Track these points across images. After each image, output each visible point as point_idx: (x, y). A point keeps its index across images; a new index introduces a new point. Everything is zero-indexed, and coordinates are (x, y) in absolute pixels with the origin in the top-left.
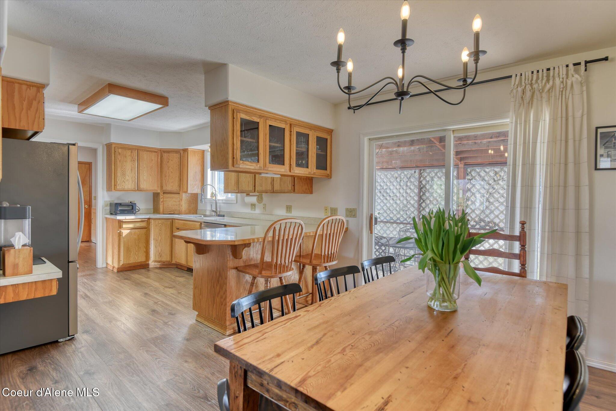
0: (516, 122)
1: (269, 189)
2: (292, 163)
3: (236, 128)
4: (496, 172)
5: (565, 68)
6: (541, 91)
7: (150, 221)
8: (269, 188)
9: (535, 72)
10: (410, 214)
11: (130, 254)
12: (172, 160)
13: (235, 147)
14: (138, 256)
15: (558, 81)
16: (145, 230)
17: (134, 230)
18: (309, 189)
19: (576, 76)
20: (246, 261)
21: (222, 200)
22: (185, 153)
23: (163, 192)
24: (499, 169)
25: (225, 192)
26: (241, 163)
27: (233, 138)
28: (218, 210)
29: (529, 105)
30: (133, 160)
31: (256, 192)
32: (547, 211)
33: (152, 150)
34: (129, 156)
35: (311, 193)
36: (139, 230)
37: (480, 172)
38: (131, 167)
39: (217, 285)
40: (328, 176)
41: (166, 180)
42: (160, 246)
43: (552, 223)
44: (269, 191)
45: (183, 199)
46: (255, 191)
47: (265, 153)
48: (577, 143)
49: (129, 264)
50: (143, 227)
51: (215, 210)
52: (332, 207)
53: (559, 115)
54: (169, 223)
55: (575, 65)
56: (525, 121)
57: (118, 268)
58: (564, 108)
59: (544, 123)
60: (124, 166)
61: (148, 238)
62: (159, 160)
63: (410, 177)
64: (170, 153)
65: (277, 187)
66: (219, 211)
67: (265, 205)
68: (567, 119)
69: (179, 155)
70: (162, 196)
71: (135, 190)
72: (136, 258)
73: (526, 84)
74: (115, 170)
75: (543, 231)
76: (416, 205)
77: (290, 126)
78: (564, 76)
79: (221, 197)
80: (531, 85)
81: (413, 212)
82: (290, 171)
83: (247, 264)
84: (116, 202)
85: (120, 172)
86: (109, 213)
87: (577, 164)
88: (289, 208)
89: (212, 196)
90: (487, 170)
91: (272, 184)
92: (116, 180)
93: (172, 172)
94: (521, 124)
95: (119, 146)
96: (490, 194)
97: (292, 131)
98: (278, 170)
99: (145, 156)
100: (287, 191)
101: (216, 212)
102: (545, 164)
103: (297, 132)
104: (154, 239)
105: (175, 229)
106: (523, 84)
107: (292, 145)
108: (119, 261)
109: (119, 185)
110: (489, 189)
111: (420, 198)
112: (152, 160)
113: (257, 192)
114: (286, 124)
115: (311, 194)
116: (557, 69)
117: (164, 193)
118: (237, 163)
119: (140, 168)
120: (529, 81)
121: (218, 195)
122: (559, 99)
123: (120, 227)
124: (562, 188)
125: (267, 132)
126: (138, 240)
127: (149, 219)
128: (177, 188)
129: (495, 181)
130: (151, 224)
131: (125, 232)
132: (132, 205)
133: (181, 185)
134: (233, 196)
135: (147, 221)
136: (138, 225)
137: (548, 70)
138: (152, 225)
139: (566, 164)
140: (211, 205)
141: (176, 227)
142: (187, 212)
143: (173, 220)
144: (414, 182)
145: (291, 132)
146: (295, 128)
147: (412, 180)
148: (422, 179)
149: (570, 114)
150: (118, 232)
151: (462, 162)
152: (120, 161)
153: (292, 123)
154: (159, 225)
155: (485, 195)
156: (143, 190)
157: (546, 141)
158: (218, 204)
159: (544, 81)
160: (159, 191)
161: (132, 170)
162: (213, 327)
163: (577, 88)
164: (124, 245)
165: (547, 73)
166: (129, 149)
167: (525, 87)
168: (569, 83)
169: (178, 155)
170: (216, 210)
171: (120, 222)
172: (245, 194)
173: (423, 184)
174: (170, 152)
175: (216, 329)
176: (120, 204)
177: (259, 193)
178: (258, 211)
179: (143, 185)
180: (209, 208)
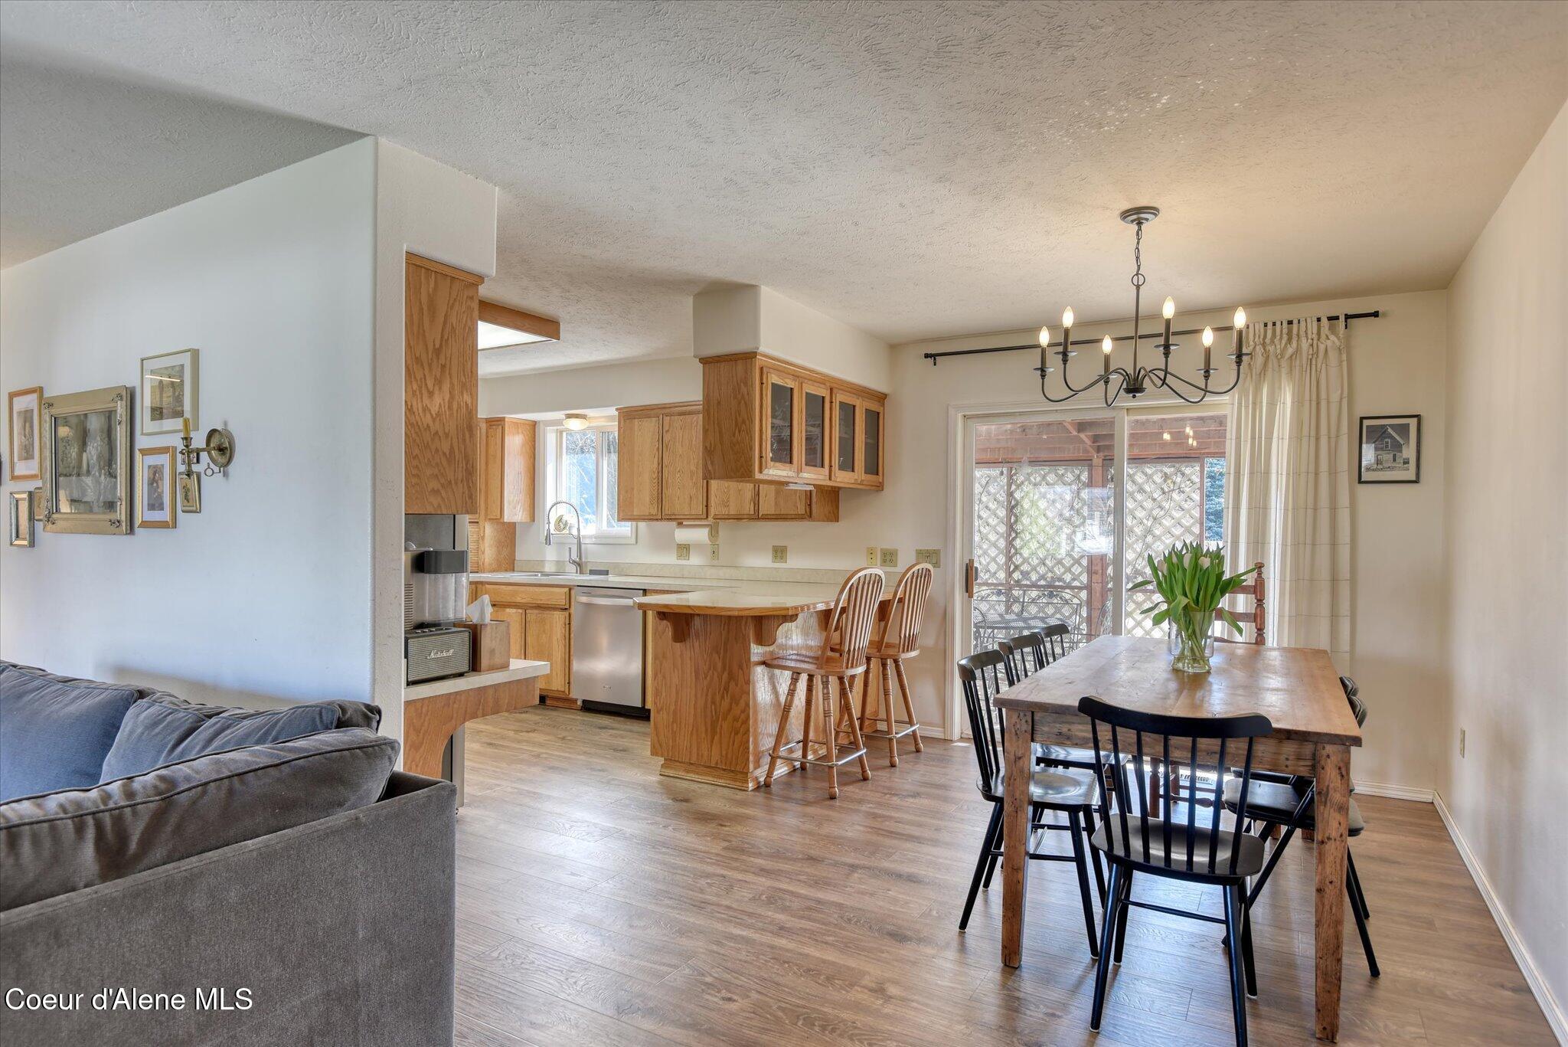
0: (1240, 404)
1: (745, 512)
2: (833, 464)
3: (765, 401)
4: (1166, 474)
5: (1315, 323)
6: (1279, 356)
8: (747, 508)
9: (1270, 325)
10: (988, 564)
13: (764, 437)
15: (1305, 345)
18: (832, 514)
19: (1332, 338)
21: (599, 537)
24: (1172, 469)
25: (619, 520)
26: (771, 465)
27: (761, 421)
28: (586, 560)
29: (1260, 377)
31: (709, 519)
32: (1289, 548)
35: (837, 520)
37: (1134, 474)
39: (723, 697)
40: (879, 487)
43: (1296, 568)
44: (743, 517)
45: (486, 535)
46: (705, 517)
47: (800, 445)
48: (1333, 440)
51: (575, 559)
52: (884, 547)
53: (1307, 397)
55: (1330, 319)
56: (1254, 403)
58: (1314, 383)
59: (1284, 407)
63: (987, 482)
65: (767, 507)
66: (585, 563)
67: (716, 546)
68: (1318, 404)
73: (1255, 343)
75: (1283, 581)
76: (1002, 543)
77: (830, 392)
78: (1315, 336)
80: (1264, 345)
81: (994, 559)
82: (830, 479)
87: (1333, 473)
88: (780, 553)
90: (1149, 471)
91: (754, 503)
94: (1247, 407)
96: (1155, 519)
97: (834, 400)
98: (815, 478)
100: (792, 517)
101: (579, 565)
102: (1284, 473)
103: (840, 403)
106: (1251, 343)
110: (1152, 509)
111: (1011, 528)
113: (711, 519)
114: (827, 389)
115: (835, 522)
116: (1303, 324)
118: (766, 465)
120: (1261, 340)
122: (1306, 371)
124: (1310, 512)
125: (804, 406)
129: (1164, 493)
137: (1290, 323)
139: (1317, 474)
140: (570, 549)
142: (493, 566)
144: (995, 494)
145: (832, 403)
146: (837, 395)
147: (992, 490)
148: (1013, 487)
149: (1323, 395)
151: (1101, 454)
153: (833, 385)
155: (1145, 521)
157: (1287, 436)
158: (583, 546)
159: (1284, 342)
162: (710, 779)
163: (1333, 356)
165: (1288, 328)
167: (1255, 347)
168: (1322, 347)
170: (581, 559)
172: (674, 523)
173: (1015, 499)
175: (721, 782)
177: (716, 521)
178: (696, 560)
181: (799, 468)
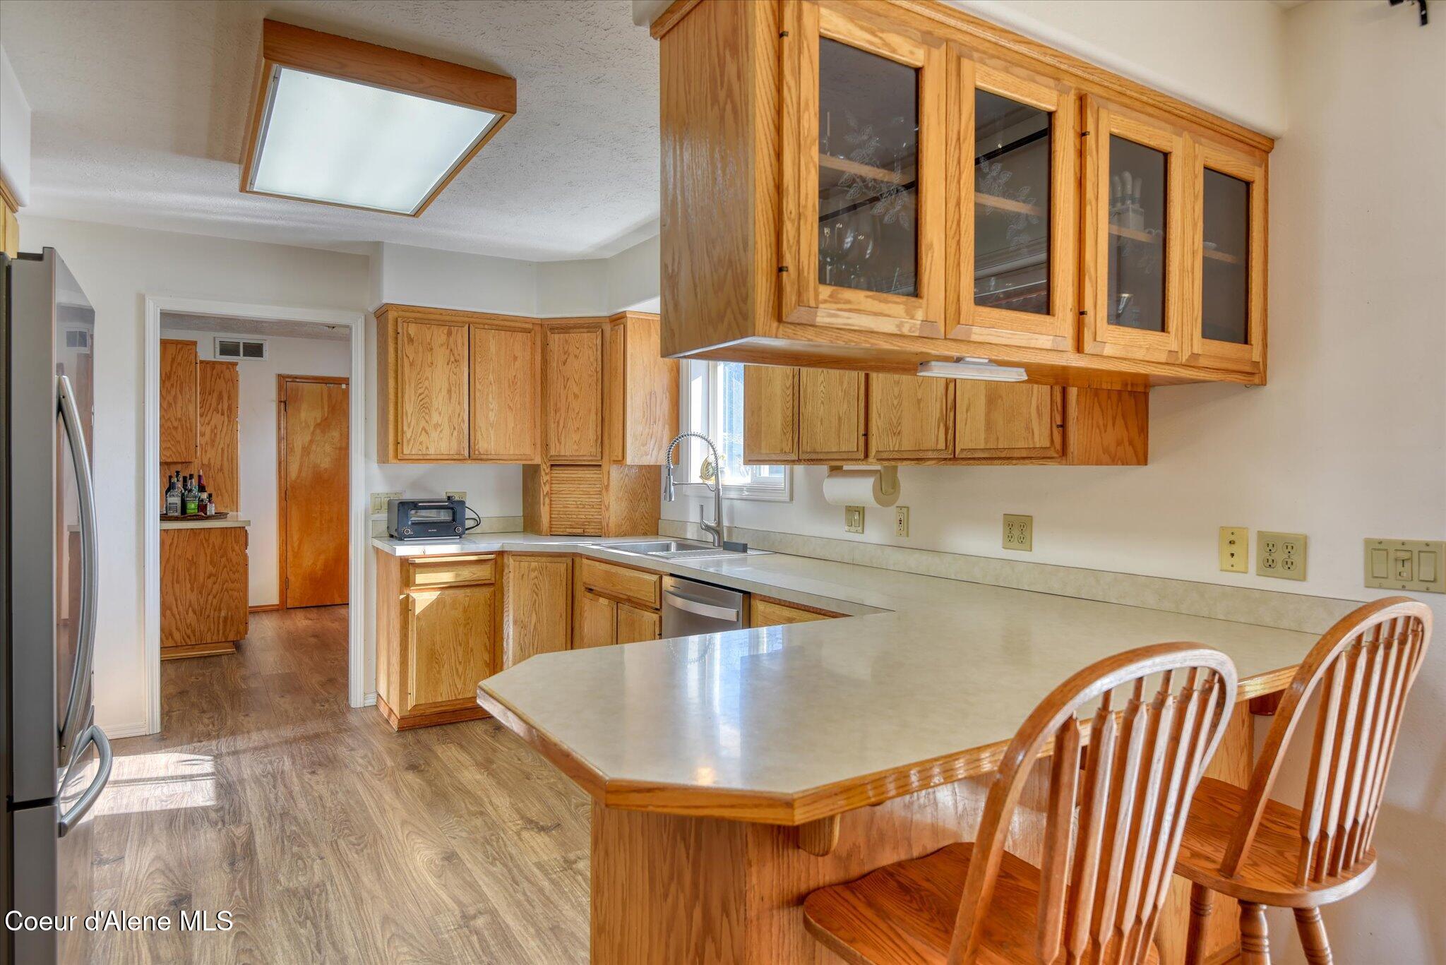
1: (930, 443)
2: (1088, 306)
3: (793, 91)
7: (506, 560)
8: (934, 438)
11: (439, 672)
12: (576, 356)
13: (790, 205)
14: (465, 680)
16: (485, 593)
17: (451, 592)
18: (1131, 443)
20: (849, 856)
21: (740, 489)
22: (616, 327)
23: (549, 464)
25: (748, 461)
26: (821, 297)
27: (779, 155)
28: (726, 523)
30: (452, 359)
31: (871, 459)
33: (513, 324)
34: (442, 345)
35: (1142, 459)
36: (468, 591)
38: (447, 385)
40: (1253, 374)
41: (558, 423)
42: (533, 645)
44: (930, 455)
45: (611, 484)
46: (866, 456)
47: (953, 244)
49: (435, 704)
50: (479, 582)
51: (713, 524)
54: (563, 568)
57: (402, 719)
60: (427, 379)
61: (498, 619)
62: (538, 358)
64: (571, 330)
65: (971, 435)
66: (730, 529)
67: (905, 510)
69: (600, 337)
70: (548, 478)
71: (461, 457)
72: (459, 686)
74: (396, 394)
77: (1078, 103)
79: (736, 475)
82: (1079, 348)
83: (855, 871)
84: (409, 496)
85: (413, 399)
86: (387, 535)
88: (1019, 528)
89: (705, 474)
92: (400, 427)
93: (576, 396)
95: (408, 314)
97: (1090, 127)
98: (1020, 338)
99: (492, 343)
100: (1024, 455)
101: (716, 532)
103: (1113, 137)
104: (515, 622)
105: (583, 589)
107: (1088, 208)
108: (404, 693)
109: (409, 441)
112: (515, 358)
113: (875, 461)
114: (1063, 92)
115: (1139, 463)
117: (552, 465)
118: (799, 294)
119: (478, 386)
121: (727, 470)
123: (407, 582)
125: (967, 127)
126: (465, 626)
127: (501, 554)
128: (593, 450)
130: (506, 571)
131: (423, 600)
132: (451, 506)
133: (606, 438)
134: (777, 472)
135: (496, 562)
136: (467, 574)
138: (511, 575)
140: (702, 507)
141: (584, 583)
142: (624, 528)
143: (573, 559)
145: (1083, 134)
146: (1103, 114)
150: (402, 597)
152: (411, 364)
153: (1086, 87)
154: (533, 575)
156: (485, 457)
160: (537, 460)
161: (449, 391)
164: (419, 640)
166: (441, 323)
169: (593, 339)
170: (719, 522)
171: (408, 566)
172: (826, 467)
174: (571, 328)
176: (414, 505)
177: (886, 463)
178: (874, 534)
179: (487, 442)
180: (694, 516)
181: (952, 309)
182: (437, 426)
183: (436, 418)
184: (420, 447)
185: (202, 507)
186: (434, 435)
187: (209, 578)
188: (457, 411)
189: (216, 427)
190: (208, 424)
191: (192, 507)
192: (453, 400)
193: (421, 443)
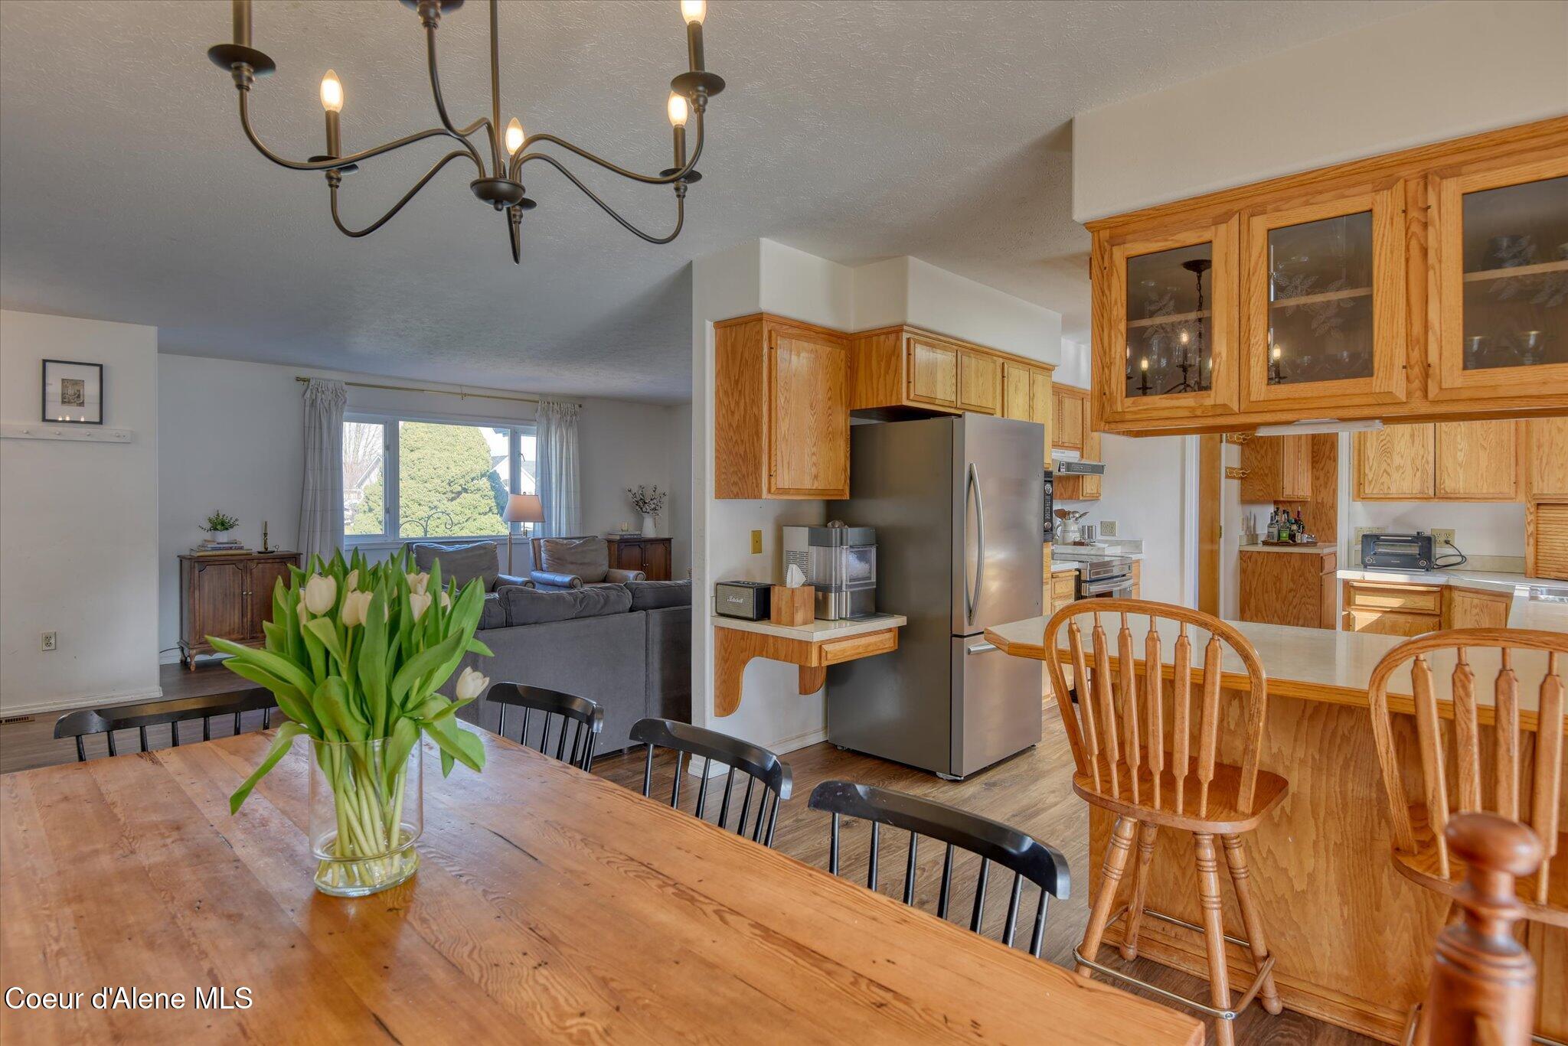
2: (1433, 359)
7: (1453, 595)
23: (1537, 502)
36: (1410, 618)
41: (1541, 459)
70: (1532, 517)
71: (1425, 496)
82: (1425, 397)
92: (1362, 470)
109: (1370, 482)
117: (1539, 504)
123: (1349, 601)
127: (1449, 588)
130: (1452, 604)
131: (1363, 618)
132: (1420, 539)
135: (1441, 595)
136: (1413, 603)
138: (1458, 607)
150: (1342, 614)
154: (1475, 610)
156: (1452, 496)
171: (1351, 588)
179: (1455, 482)
182: (1398, 468)
183: (1397, 460)
184: (1382, 487)
185: (1292, 537)
186: (1396, 476)
187: (1290, 591)
188: (1421, 453)
189: (1328, 472)
190: (1322, 469)
191: (1285, 535)
192: (1417, 442)
193: (1383, 484)
